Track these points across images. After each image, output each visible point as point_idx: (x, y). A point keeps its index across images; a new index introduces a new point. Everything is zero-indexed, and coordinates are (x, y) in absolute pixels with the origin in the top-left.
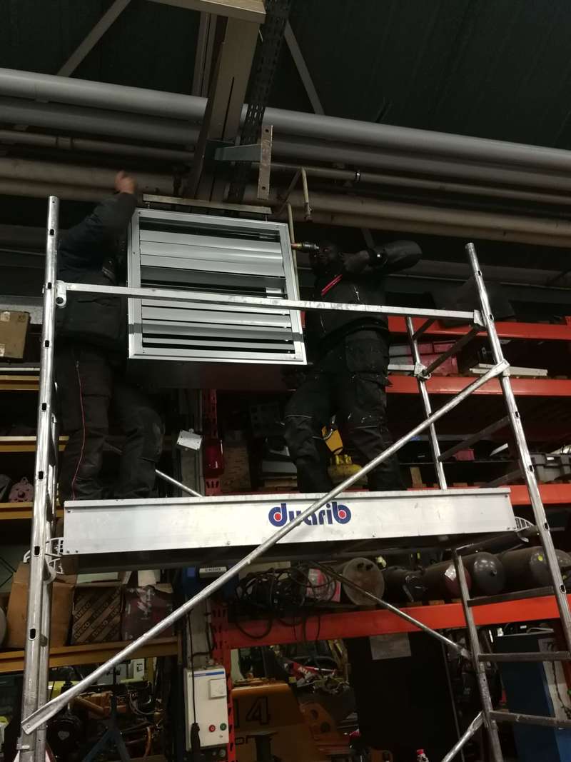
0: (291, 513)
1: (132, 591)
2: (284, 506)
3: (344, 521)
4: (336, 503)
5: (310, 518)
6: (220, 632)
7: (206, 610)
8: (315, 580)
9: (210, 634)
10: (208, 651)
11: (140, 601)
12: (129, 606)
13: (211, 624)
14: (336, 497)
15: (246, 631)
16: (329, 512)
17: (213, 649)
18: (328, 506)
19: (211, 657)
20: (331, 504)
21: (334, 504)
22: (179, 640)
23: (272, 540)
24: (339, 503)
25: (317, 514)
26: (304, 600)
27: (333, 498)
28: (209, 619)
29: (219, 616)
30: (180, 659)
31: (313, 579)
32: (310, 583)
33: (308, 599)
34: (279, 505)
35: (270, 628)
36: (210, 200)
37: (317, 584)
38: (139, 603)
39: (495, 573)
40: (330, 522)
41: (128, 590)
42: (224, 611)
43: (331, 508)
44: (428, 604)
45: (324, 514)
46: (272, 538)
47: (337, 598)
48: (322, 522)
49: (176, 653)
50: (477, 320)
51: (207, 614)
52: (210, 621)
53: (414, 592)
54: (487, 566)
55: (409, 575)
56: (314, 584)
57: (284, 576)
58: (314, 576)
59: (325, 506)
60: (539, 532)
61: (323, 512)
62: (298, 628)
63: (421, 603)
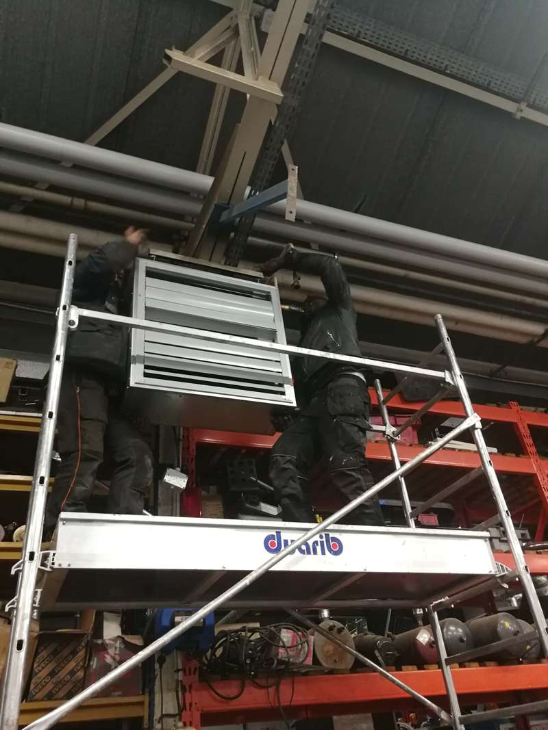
0: (286, 542)
1: (100, 642)
2: (278, 533)
3: (337, 553)
4: (328, 535)
5: (304, 547)
6: (190, 692)
7: (177, 666)
8: (288, 641)
9: (180, 694)
10: (177, 712)
11: (108, 653)
12: (96, 659)
13: (181, 681)
14: (328, 528)
15: (218, 691)
16: (322, 543)
17: (182, 711)
18: (321, 537)
19: (180, 720)
20: (324, 536)
21: (327, 535)
22: (146, 699)
23: (265, 567)
24: (332, 535)
25: (310, 542)
26: (276, 662)
27: (324, 530)
28: (180, 675)
29: (190, 674)
30: (146, 721)
31: (285, 640)
32: (283, 642)
33: (281, 662)
34: (274, 533)
35: (243, 690)
36: (210, 260)
37: (290, 645)
38: (106, 655)
39: (465, 639)
40: (323, 553)
41: (95, 641)
42: (195, 669)
43: (324, 540)
44: (401, 670)
45: (317, 545)
46: (264, 564)
47: (309, 661)
48: (315, 552)
49: (141, 714)
50: (448, 379)
51: (178, 671)
52: (180, 678)
53: (386, 657)
54: (455, 633)
55: (380, 640)
56: (287, 645)
57: (257, 636)
58: (286, 636)
59: (318, 535)
60: (519, 577)
61: (316, 542)
62: (271, 690)
63: (394, 668)
